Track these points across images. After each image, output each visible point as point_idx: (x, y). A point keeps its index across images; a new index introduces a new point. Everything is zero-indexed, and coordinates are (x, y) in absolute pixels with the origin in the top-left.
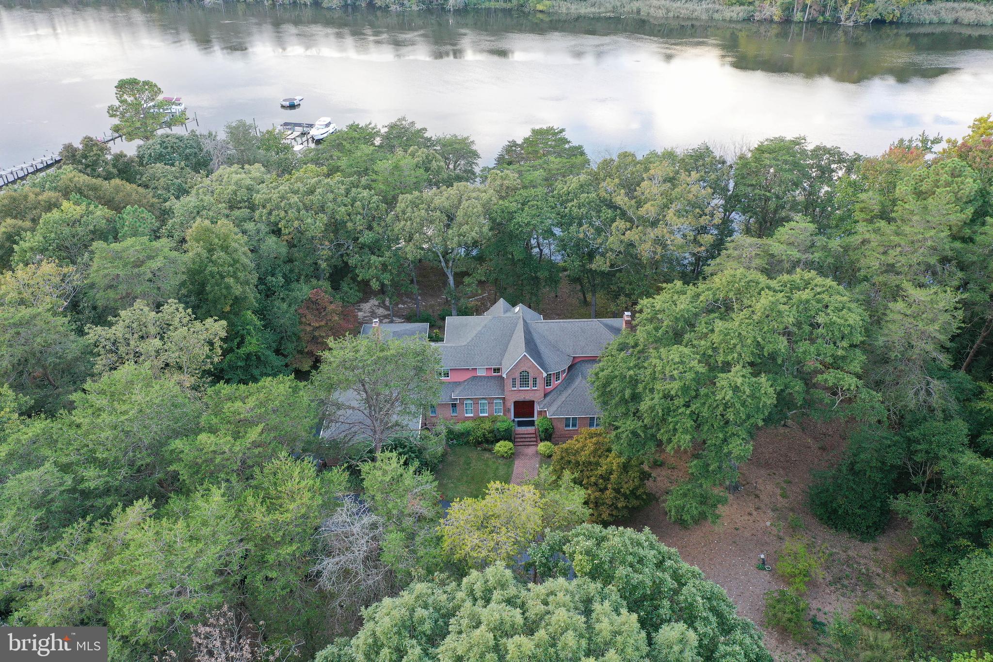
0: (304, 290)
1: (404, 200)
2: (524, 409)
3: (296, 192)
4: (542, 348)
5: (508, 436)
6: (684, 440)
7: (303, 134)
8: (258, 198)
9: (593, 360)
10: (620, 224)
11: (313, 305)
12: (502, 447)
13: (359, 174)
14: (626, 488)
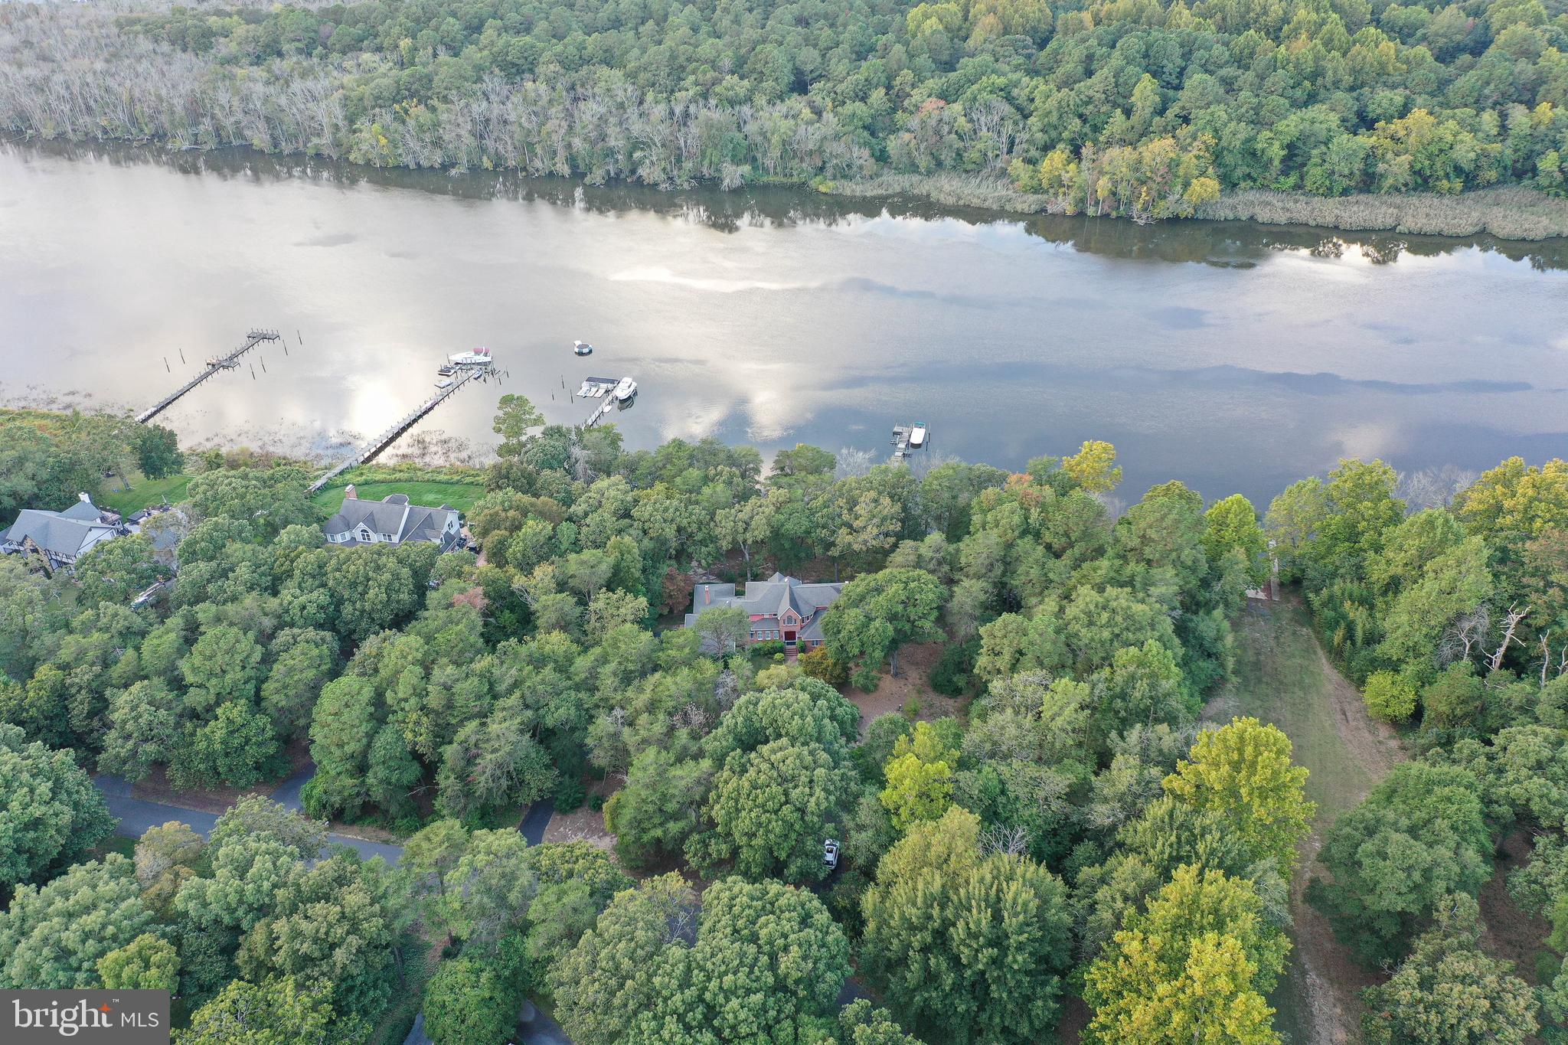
0: (665, 569)
1: (720, 514)
2: (790, 636)
3: (657, 510)
4: (800, 603)
5: (782, 650)
6: (856, 651)
7: (607, 392)
8: (635, 512)
9: (825, 609)
10: (844, 530)
11: (670, 577)
12: (778, 656)
13: (691, 492)
14: (835, 674)
